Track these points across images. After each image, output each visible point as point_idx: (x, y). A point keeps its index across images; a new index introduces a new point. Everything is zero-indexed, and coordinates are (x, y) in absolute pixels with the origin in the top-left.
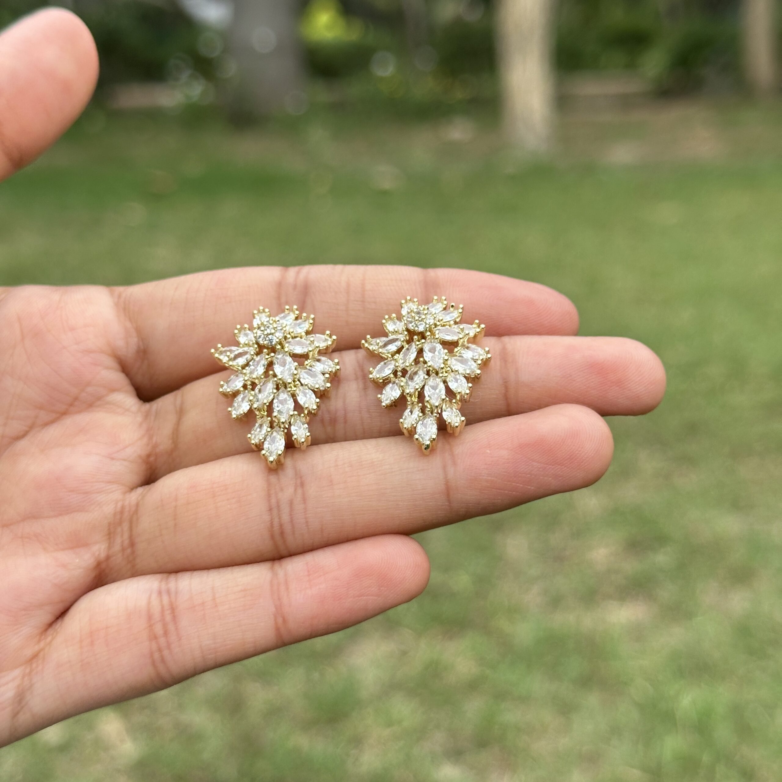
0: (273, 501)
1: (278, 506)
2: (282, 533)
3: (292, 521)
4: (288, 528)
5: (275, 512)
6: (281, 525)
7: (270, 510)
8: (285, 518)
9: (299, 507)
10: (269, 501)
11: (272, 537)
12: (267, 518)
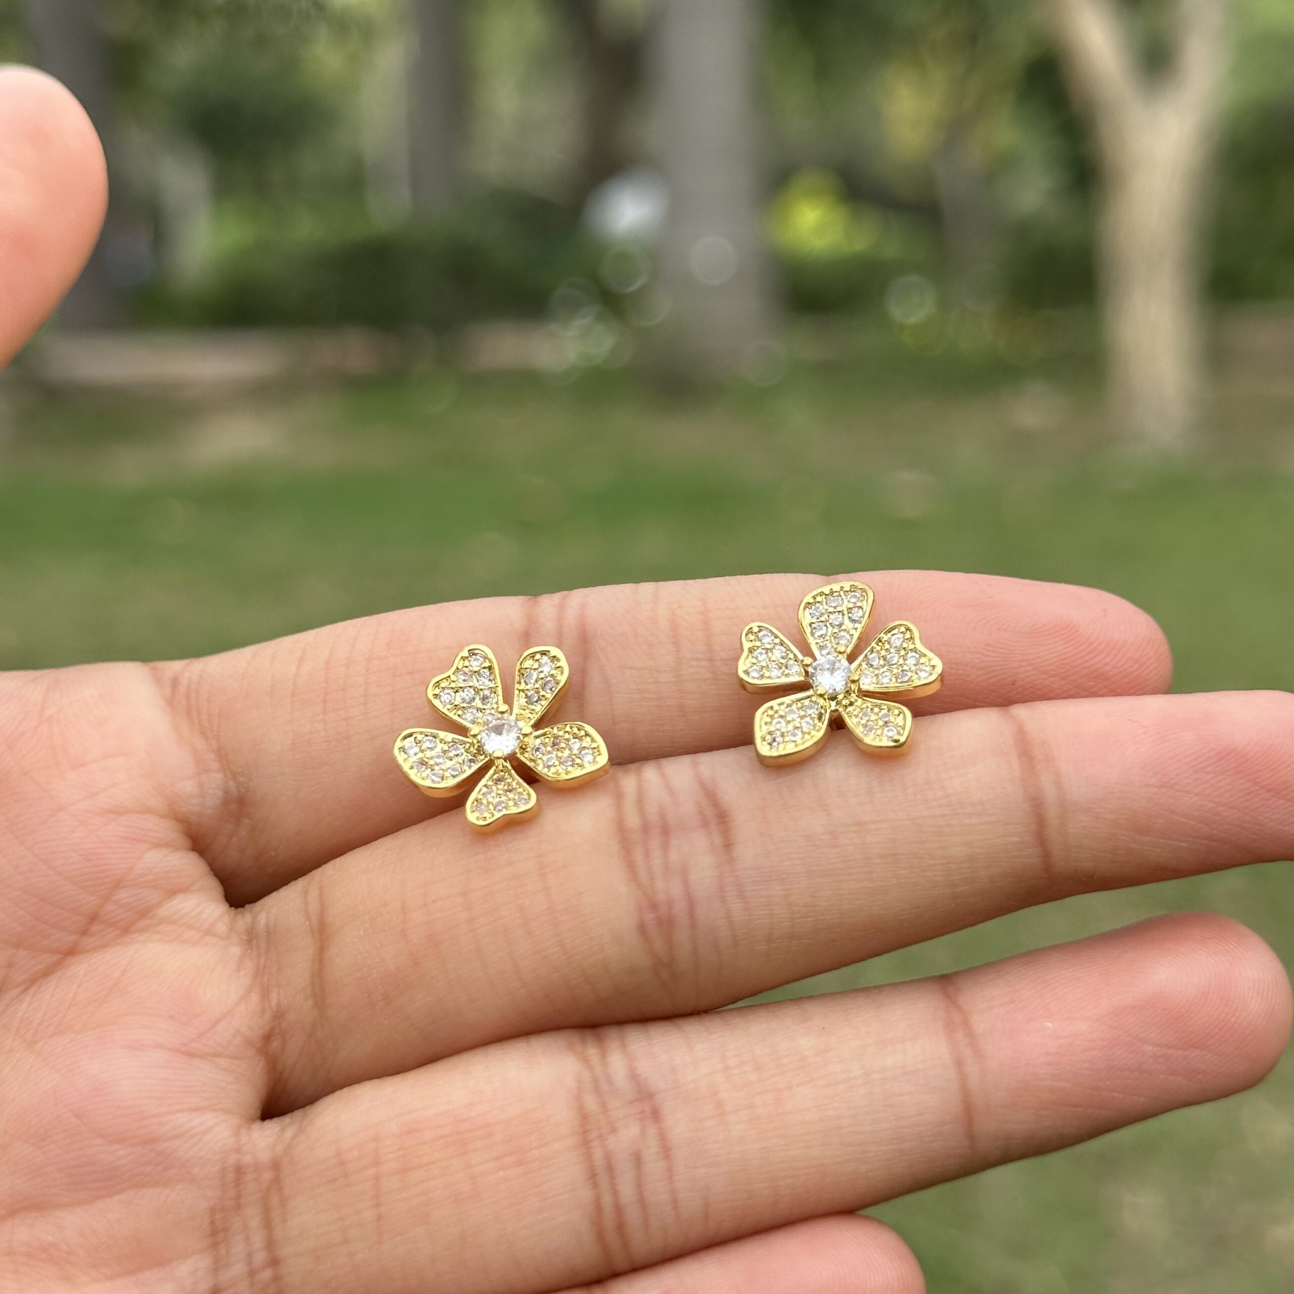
0: (598, 1155)
1: (610, 1169)
2: (621, 1227)
3: (642, 1200)
4: (633, 1215)
5: (603, 1180)
6: (619, 1210)
7: (592, 1176)
8: (627, 1191)
9: (654, 1167)
10: (588, 1157)
11: (600, 1235)
12: (586, 1195)
